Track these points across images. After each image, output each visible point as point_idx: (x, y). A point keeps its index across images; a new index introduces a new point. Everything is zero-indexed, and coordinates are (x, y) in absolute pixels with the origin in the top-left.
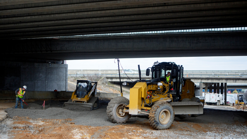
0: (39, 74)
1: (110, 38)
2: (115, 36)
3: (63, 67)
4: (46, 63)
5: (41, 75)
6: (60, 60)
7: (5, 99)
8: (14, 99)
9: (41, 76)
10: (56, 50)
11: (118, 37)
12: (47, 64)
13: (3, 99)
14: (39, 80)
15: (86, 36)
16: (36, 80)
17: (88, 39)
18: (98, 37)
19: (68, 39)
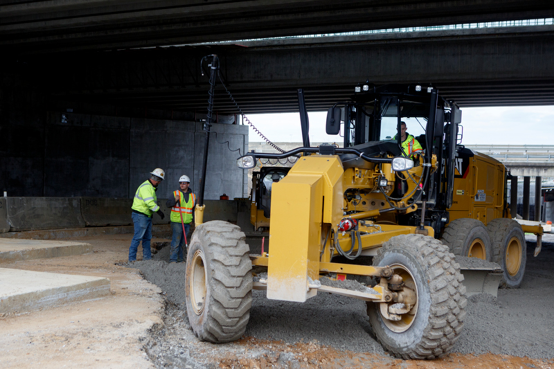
0: (177, 151)
1: (408, 41)
2: (426, 35)
3: (237, 132)
4: (194, 120)
5: (181, 153)
6: (227, 114)
7: (106, 223)
8: (129, 225)
9: (182, 158)
10: (239, 80)
11: (435, 40)
12: (198, 123)
13: (100, 224)
14: (177, 168)
15: (333, 37)
16: (168, 168)
17: (338, 45)
18: (370, 41)
19: (278, 48)
